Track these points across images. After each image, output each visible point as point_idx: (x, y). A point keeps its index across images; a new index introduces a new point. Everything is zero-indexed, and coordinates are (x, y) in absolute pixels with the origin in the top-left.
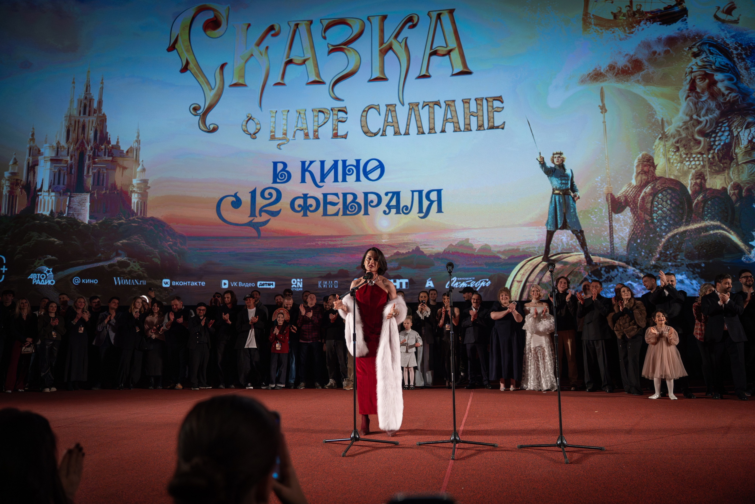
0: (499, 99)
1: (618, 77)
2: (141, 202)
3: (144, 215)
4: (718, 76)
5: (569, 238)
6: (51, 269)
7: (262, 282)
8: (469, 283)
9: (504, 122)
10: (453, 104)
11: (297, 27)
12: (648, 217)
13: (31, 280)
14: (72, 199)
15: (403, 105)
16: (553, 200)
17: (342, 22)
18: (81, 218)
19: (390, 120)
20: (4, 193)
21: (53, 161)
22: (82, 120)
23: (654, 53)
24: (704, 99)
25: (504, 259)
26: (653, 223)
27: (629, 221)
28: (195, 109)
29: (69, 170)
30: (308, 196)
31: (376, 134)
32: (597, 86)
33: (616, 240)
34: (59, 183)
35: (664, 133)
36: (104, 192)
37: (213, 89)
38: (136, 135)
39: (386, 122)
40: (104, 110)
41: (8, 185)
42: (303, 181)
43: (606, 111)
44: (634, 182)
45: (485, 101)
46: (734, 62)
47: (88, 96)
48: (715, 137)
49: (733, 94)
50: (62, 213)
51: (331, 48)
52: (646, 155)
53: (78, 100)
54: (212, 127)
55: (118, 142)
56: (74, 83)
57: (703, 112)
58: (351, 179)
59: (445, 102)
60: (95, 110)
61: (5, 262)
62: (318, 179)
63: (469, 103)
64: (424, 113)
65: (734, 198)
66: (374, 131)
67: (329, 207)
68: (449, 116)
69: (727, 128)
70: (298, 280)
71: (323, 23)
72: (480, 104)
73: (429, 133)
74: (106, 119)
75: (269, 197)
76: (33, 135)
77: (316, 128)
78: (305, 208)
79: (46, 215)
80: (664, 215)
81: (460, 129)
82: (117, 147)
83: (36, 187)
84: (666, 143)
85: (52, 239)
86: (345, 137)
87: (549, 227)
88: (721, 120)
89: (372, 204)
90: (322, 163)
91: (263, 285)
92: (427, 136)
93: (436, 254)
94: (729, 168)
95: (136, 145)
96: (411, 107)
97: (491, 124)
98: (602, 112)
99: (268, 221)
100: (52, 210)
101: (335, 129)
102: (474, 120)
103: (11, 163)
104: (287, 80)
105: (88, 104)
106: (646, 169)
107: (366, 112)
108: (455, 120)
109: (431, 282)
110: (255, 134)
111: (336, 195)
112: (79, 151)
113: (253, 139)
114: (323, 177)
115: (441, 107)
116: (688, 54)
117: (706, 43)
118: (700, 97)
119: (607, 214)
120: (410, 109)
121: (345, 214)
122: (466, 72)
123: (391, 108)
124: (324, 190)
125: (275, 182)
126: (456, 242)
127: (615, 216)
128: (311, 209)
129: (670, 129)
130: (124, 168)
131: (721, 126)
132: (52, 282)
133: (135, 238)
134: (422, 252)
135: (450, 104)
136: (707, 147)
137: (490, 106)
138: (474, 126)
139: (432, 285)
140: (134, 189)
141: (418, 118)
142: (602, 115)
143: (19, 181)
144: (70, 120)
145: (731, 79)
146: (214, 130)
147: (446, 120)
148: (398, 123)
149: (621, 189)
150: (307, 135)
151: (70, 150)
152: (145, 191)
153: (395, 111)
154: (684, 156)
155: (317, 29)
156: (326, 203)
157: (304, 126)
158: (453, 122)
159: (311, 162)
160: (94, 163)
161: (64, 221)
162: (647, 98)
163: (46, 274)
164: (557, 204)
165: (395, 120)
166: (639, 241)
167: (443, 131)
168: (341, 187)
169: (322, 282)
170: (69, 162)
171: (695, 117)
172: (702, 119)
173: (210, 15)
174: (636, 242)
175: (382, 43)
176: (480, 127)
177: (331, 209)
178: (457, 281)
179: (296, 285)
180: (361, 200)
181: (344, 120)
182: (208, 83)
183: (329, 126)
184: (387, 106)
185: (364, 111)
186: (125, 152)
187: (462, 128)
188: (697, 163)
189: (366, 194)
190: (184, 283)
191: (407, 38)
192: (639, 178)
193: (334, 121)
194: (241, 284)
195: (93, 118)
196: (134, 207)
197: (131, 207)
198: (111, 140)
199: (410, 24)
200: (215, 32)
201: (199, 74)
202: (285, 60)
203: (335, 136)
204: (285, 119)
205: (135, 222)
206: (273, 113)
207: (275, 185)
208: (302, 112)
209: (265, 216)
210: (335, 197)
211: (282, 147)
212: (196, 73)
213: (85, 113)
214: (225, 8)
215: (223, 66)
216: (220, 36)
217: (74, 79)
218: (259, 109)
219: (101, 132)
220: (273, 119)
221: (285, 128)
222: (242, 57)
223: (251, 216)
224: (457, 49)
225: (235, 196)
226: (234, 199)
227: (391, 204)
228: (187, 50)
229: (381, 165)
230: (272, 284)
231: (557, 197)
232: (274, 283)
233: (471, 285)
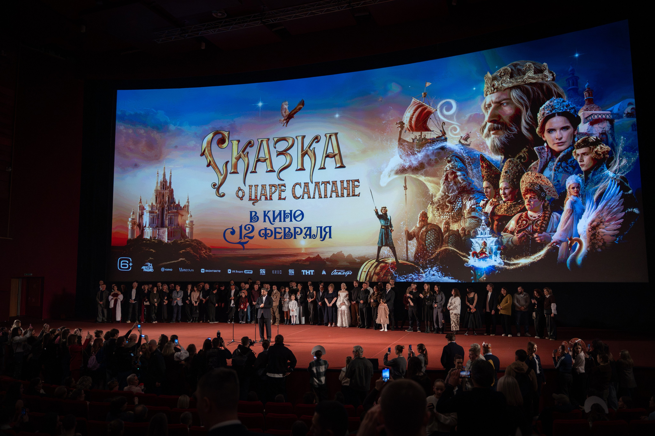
0: (358, 181)
1: (413, 172)
2: (190, 232)
3: (192, 238)
4: (459, 173)
5: (388, 252)
6: (151, 264)
7: (247, 271)
8: (342, 273)
9: (360, 193)
11: (262, 142)
12: (424, 243)
13: (143, 269)
14: (159, 231)
15: (312, 183)
16: (381, 231)
17: (284, 139)
18: (163, 240)
19: (306, 191)
20: (129, 229)
21: (150, 212)
22: (162, 192)
23: (431, 159)
24: (451, 185)
25: (358, 262)
26: (426, 245)
27: (415, 244)
28: (214, 185)
29: (157, 217)
30: (267, 229)
31: (299, 198)
32: (404, 175)
33: (409, 254)
34: (153, 223)
35: (433, 201)
36: (173, 227)
37: (222, 175)
38: (187, 199)
39: (304, 192)
40: (173, 187)
41: (131, 224)
42: (265, 221)
43: (407, 189)
44: (418, 225)
45: (351, 182)
46: (466, 166)
47: (165, 180)
48: (455, 204)
49: (465, 183)
50: (155, 238)
51: (278, 153)
52: (424, 212)
54: (222, 194)
55: (179, 203)
56: (158, 174)
57: (451, 191)
58: (288, 220)
59: (332, 182)
60: (168, 187)
61: (131, 261)
62: (272, 220)
63: (343, 183)
64: (322, 187)
65: (462, 235)
66: (298, 196)
67: (277, 234)
68: (334, 189)
69: (461, 200)
70: (263, 270)
71: (275, 140)
72: (348, 183)
73: (324, 198)
74: (173, 191)
75: (249, 229)
76: (141, 200)
77: (271, 195)
78: (266, 235)
79: (148, 239)
80: (431, 242)
81: (339, 196)
82: (179, 205)
83: (143, 226)
84: (433, 206)
85: (151, 250)
86: (284, 199)
87: (379, 245)
88: (458, 196)
89: (297, 233)
90: (274, 212)
91: (247, 272)
92: (323, 199)
93: (327, 258)
94: (460, 220)
95: (187, 204)
96: (316, 184)
97: (353, 194)
98: (405, 189)
99: (248, 241)
100: (151, 236)
101: (280, 195)
102: (345, 191)
103: (132, 214)
104: (257, 170)
105: (165, 184)
106: (423, 219)
108: (337, 191)
109: (325, 272)
110: (242, 197)
111: (281, 228)
112: (161, 208)
113: (242, 200)
114: (274, 219)
115: (330, 185)
116: (446, 160)
117: (454, 156)
118: (450, 184)
119: (406, 241)
120: (315, 185)
121: (285, 238)
122: (342, 166)
123: (306, 185)
124: (275, 226)
125: (251, 221)
126: (336, 253)
127: (409, 242)
128: (269, 235)
129: (435, 199)
130: (182, 215)
131: (458, 199)
132: (152, 270)
133: (188, 249)
134: (321, 257)
135: (334, 183)
136: (451, 209)
137: (353, 184)
138: (345, 194)
139: (325, 273)
140: (187, 226)
141: (319, 189)
142: (405, 191)
143: (136, 223)
144: (157, 192)
145: (464, 175)
146: (223, 196)
147: (332, 191)
148: (309, 192)
149: (412, 228)
150: (266, 199)
151: (158, 207)
152: (192, 226)
153: (308, 186)
154: (441, 213)
155: (272, 143)
156: (276, 232)
157: (265, 194)
158: (336, 192)
159: (269, 211)
160: (169, 213)
161: (156, 242)
162: (426, 183)
163: (149, 266)
164: (383, 233)
165: (308, 191)
166: (419, 254)
167: (331, 197)
168: (283, 225)
169: (274, 271)
170: (157, 213)
171: (447, 193)
172: (450, 195)
173: (220, 136)
174: (418, 255)
175: (302, 150)
176: (348, 195)
177: (278, 236)
178: (337, 271)
179: (262, 272)
180: (292, 231)
181: (284, 190)
182: (220, 172)
183: (277, 193)
184: (305, 183)
185: (294, 186)
186: (182, 207)
187: (340, 196)
188: (447, 217)
189: (295, 228)
190: (211, 271)
191: (315, 148)
192: (420, 223)
193: (280, 191)
194: (237, 271)
195: (167, 191)
196: (187, 234)
197: (186, 234)
198: (176, 201)
199: (316, 140)
200: (223, 145)
201: (216, 167)
202: (256, 160)
203: (280, 199)
204: (256, 190)
205: (188, 241)
206: (250, 186)
207: (251, 223)
208: (264, 186)
209: (247, 239)
210: (280, 229)
211: (255, 204)
212: (214, 167)
213: (163, 189)
214: (228, 133)
215: (227, 163)
216: (225, 148)
217: (158, 172)
218: (244, 185)
219: (171, 198)
220: (251, 190)
221: (256, 194)
222: (236, 158)
223: (240, 239)
224: (338, 154)
225: (232, 229)
226: (232, 230)
227: (307, 234)
228: (210, 155)
229: (302, 214)
230: (251, 272)
231: (383, 230)
232: (252, 271)
233: (343, 274)
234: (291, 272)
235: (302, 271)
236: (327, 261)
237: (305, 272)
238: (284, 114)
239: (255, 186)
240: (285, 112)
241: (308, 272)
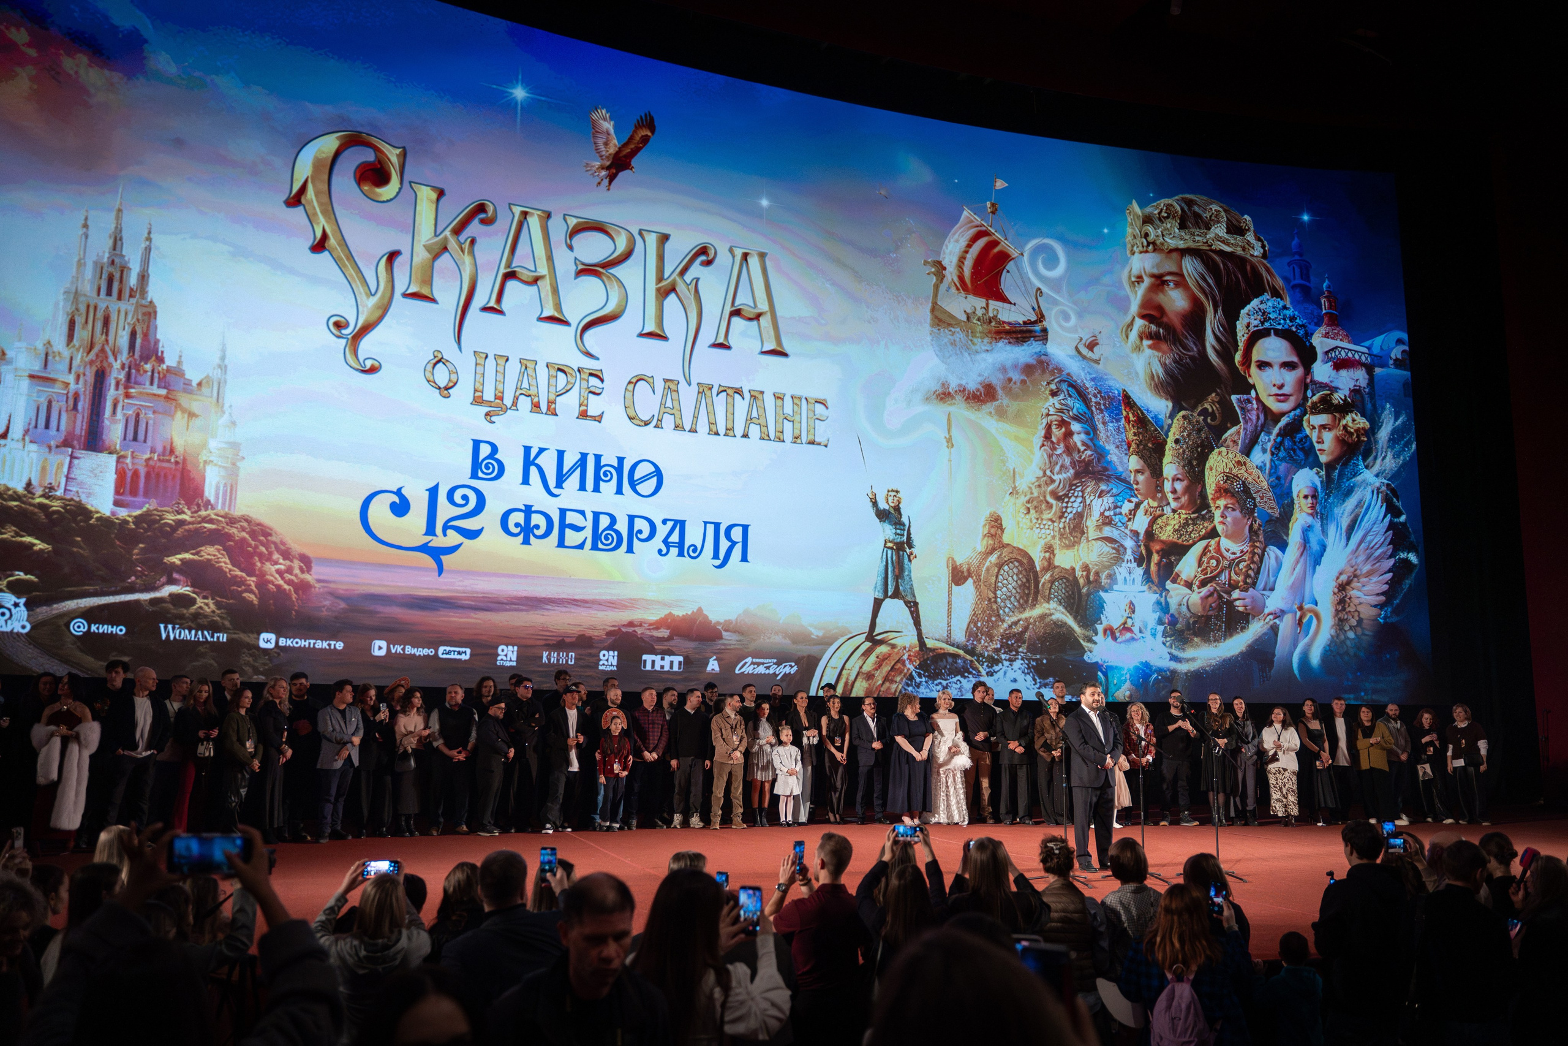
0: (823, 402)
1: (968, 403)
2: (225, 485)
3: (229, 509)
4: (1076, 427)
6: (22, 601)
7: (448, 648)
8: (768, 668)
9: (828, 438)
10: (760, 396)
11: (525, 218)
12: (991, 595)
14: (76, 462)
15: (689, 384)
16: (884, 556)
17: (599, 228)
18: (93, 502)
19: (669, 404)
21: (36, 378)
22: (102, 306)
23: (1010, 380)
24: (1059, 452)
25: (817, 636)
26: (996, 602)
27: (971, 597)
28: (338, 325)
29: (71, 402)
30: (533, 509)
31: (646, 424)
32: (944, 409)
33: (954, 622)
34: (47, 426)
35: (1015, 487)
36: (145, 457)
37: (373, 295)
38: (219, 354)
39: (663, 406)
40: (155, 292)
42: (526, 481)
43: (953, 446)
44: (979, 547)
45: (804, 402)
46: (1092, 413)
47: (117, 260)
48: (1067, 503)
49: (1089, 453)
50: (52, 488)
51: (580, 267)
52: (995, 513)
53: (95, 263)
54: (369, 364)
55: (179, 363)
56: (86, 226)
57: (1057, 468)
58: (608, 488)
59: (749, 392)
60: (131, 290)
62: (551, 481)
63: (783, 399)
64: (720, 403)
65: (1081, 581)
66: (646, 418)
67: (568, 531)
68: (754, 414)
69: (1080, 494)
70: (511, 648)
71: (569, 222)
72: (797, 405)
73: (726, 435)
74: (155, 312)
75: (463, 502)
77: (552, 397)
78: (527, 530)
79: (14, 490)
80: (1009, 594)
81: (768, 436)
82: (177, 372)
84: (1017, 501)
85: (28, 539)
86: (599, 419)
87: (877, 593)
88: (1075, 482)
89: (640, 536)
90: (561, 454)
91: (449, 653)
92: (721, 438)
93: (725, 621)
94: (1079, 543)
95: (217, 373)
96: (701, 390)
97: (811, 437)
98: (948, 447)
99: (460, 545)
100: (29, 481)
101: (583, 404)
102: (788, 426)
104: (505, 305)
105: (117, 276)
106: (993, 531)
107: (632, 385)
108: (762, 421)
109: (716, 663)
110: (447, 388)
111: (582, 513)
112: (94, 369)
113: (445, 397)
114: (561, 479)
115: (743, 398)
116: (1046, 389)
117: (1065, 381)
118: (1055, 449)
120: (699, 392)
121: (595, 547)
122: (780, 353)
123: (671, 386)
124: (562, 503)
125: (474, 476)
127: (956, 589)
128: (537, 532)
129: (1022, 484)
131: (1074, 490)
132: (24, 627)
133: (210, 552)
134: (707, 617)
135: (756, 396)
136: (1059, 514)
137: (811, 410)
138: (788, 436)
139: (717, 669)
140: (212, 458)
141: (710, 408)
142: (948, 451)
144: (76, 301)
145: (1087, 433)
146: (373, 370)
147: (750, 420)
148: (680, 411)
149: (964, 553)
150: (536, 406)
151: (75, 363)
152: (234, 464)
153: (677, 391)
154: (1035, 521)
155: (558, 229)
156: (563, 525)
157: (533, 390)
158: (760, 425)
159: (542, 450)
160: (128, 396)
161: (56, 506)
162: (999, 438)
163: (9, 610)
164: (889, 562)
165: (677, 406)
166: (979, 624)
167: (745, 436)
168: (590, 502)
169: (549, 654)
170: (73, 387)
171: (1048, 473)
172: (1055, 477)
173: (367, 155)
174: (976, 625)
175: (660, 278)
176: (796, 439)
177: (572, 537)
178: (752, 663)
179: (507, 656)
180: (622, 526)
181: (598, 391)
182: (364, 283)
183: (574, 397)
184: (666, 381)
185: (630, 382)
186: (194, 384)
187: (772, 436)
188: (1048, 532)
189: (631, 519)
190: (303, 643)
191: (698, 279)
192: (985, 542)
193: (583, 391)
194: (409, 650)
195: (127, 305)
196: (210, 493)
197: (204, 492)
198: (165, 355)
199: (703, 258)
200: (378, 190)
201: (347, 260)
202: (502, 271)
203: (583, 415)
204: (500, 373)
205: (211, 521)
206: (481, 357)
207: (475, 483)
208: (531, 365)
209: (453, 538)
210: (581, 517)
211: (493, 419)
212: (341, 259)
213: (109, 293)
214: (398, 151)
215: (392, 256)
216: (388, 201)
217: (86, 219)
218: (456, 346)
219: (146, 335)
220: (480, 369)
221: (500, 387)
222: (428, 248)
223: (426, 534)
224: (769, 314)
225: (399, 492)
226: (396, 499)
227: (670, 540)
228: (324, 213)
229: (658, 473)
230: (465, 652)
231: (890, 552)
232: (468, 651)
233: (771, 671)
234: (607, 660)
235: (644, 657)
236: (726, 630)
237: (653, 662)
238: (602, 147)
239: (497, 357)
240: (606, 144)
241: (662, 663)
